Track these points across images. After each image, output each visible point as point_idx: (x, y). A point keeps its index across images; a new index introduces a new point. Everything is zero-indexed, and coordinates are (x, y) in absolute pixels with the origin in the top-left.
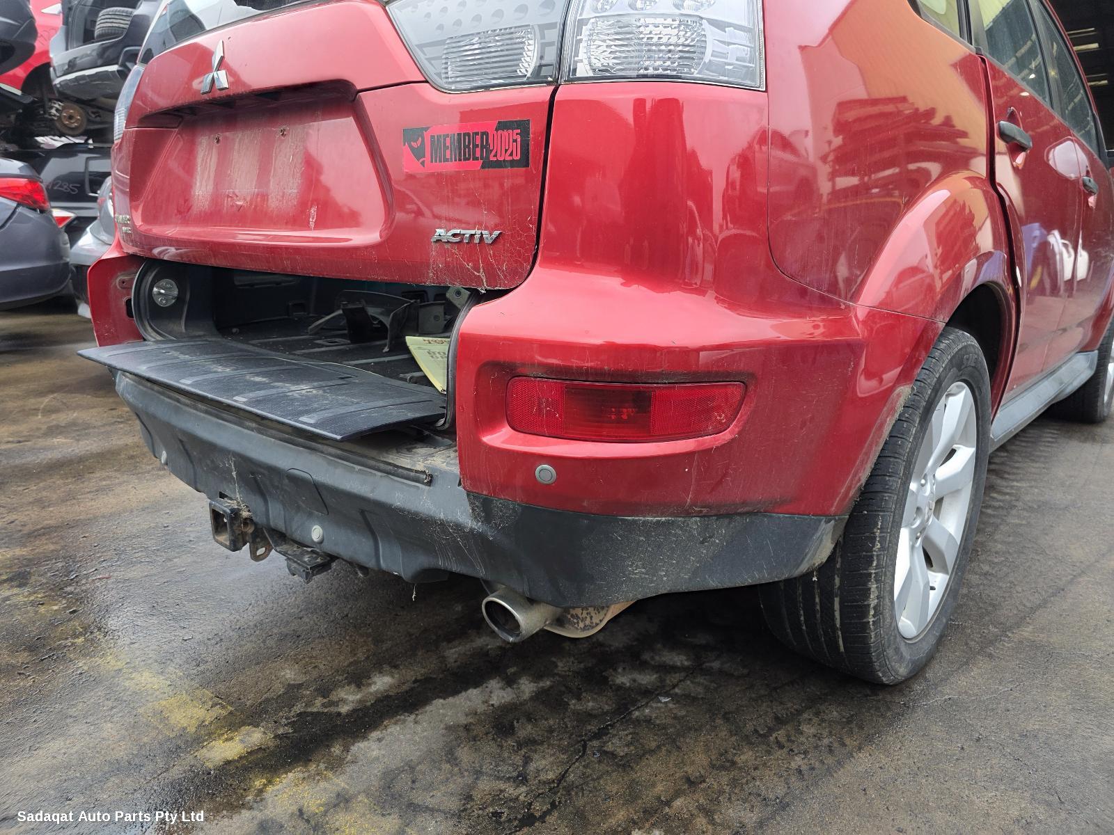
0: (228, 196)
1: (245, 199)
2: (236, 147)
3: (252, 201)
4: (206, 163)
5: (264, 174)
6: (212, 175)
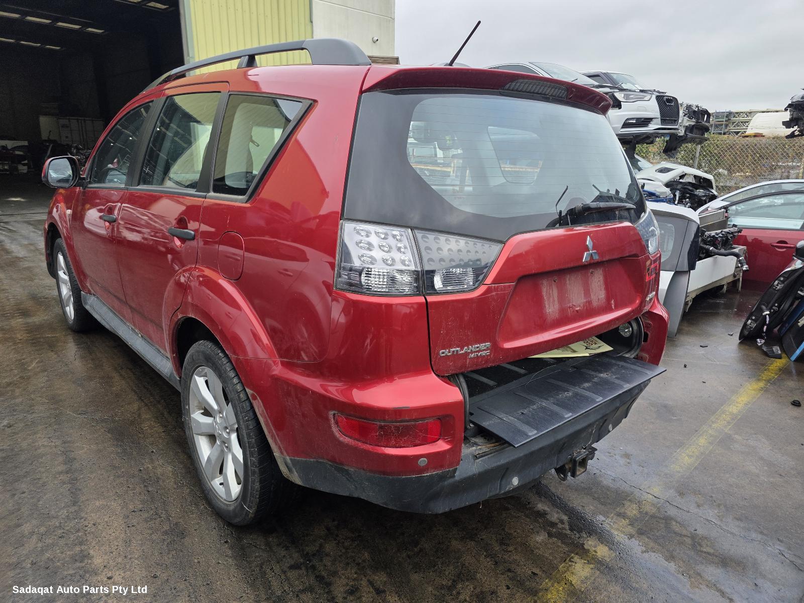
0: (570, 307)
1: (580, 306)
2: (568, 282)
3: (584, 306)
4: (549, 294)
5: (587, 292)
6: (556, 299)
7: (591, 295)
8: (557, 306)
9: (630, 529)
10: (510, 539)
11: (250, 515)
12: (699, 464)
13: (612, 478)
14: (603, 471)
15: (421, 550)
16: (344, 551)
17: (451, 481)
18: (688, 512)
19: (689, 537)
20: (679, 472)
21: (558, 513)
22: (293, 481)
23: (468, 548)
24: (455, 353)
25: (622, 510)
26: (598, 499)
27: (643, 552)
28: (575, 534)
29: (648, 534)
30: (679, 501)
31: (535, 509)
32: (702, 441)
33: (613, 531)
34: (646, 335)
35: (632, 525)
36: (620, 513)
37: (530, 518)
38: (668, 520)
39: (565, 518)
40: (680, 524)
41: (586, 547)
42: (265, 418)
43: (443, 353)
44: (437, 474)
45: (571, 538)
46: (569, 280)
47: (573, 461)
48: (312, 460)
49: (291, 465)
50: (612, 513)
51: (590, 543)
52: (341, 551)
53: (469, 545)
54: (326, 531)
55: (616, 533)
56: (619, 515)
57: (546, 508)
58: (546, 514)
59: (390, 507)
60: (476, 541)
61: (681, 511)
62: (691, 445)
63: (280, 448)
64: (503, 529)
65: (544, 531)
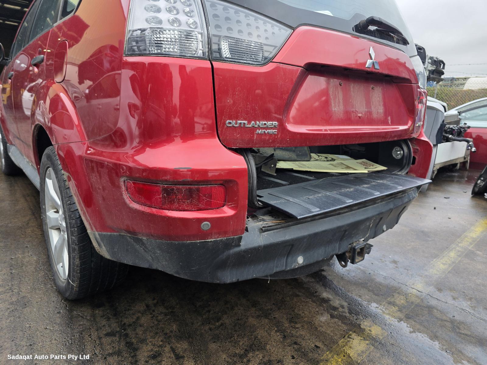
0: (353, 112)
1: (362, 113)
2: (352, 89)
3: (365, 114)
4: (335, 94)
5: (368, 103)
6: (341, 101)
7: (371, 107)
8: (342, 107)
9: (399, 314)
10: (299, 318)
11: (75, 289)
12: (452, 269)
13: (383, 277)
14: (376, 272)
15: (222, 324)
16: (156, 323)
17: (237, 249)
18: (447, 303)
19: (448, 321)
20: (436, 274)
21: (339, 299)
22: (103, 255)
23: (262, 324)
24: (242, 126)
25: (392, 300)
26: (373, 291)
27: (411, 332)
28: (353, 317)
29: (414, 318)
30: (437, 294)
31: (320, 297)
32: (452, 254)
33: (385, 315)
34: (414, 158)
35: (401, 311)
36: (391, 302)
37: (316, 303)
38: (430, 308)
39: (345, 304)
40: (440, 311)
41: (362, 327)
42: (78, 196)
43: (230, 123)
44: (221, 240)
45: (350, 320)
46: (353, 87)
47: (353, 250)
48: (115, 234)
49: (99, 240)
50: (384, 302)
51: (365, 324)
52: (153, 323)
53: (263, 322)
54: (145, 307)
55: (387, 317)
56: (390, 303)
57: (330, 296)
58: (330, 301)
59: (182, 276)
60: (269, 319)
61: (440, 302)
62: (444, 257)
63: (90, 224)
64: (293, 311)
65: (327, 313)
